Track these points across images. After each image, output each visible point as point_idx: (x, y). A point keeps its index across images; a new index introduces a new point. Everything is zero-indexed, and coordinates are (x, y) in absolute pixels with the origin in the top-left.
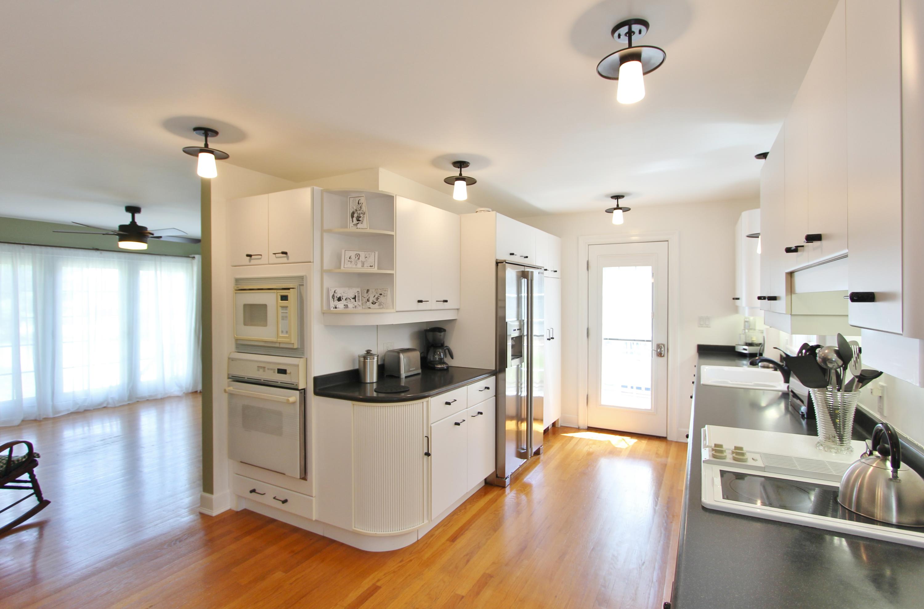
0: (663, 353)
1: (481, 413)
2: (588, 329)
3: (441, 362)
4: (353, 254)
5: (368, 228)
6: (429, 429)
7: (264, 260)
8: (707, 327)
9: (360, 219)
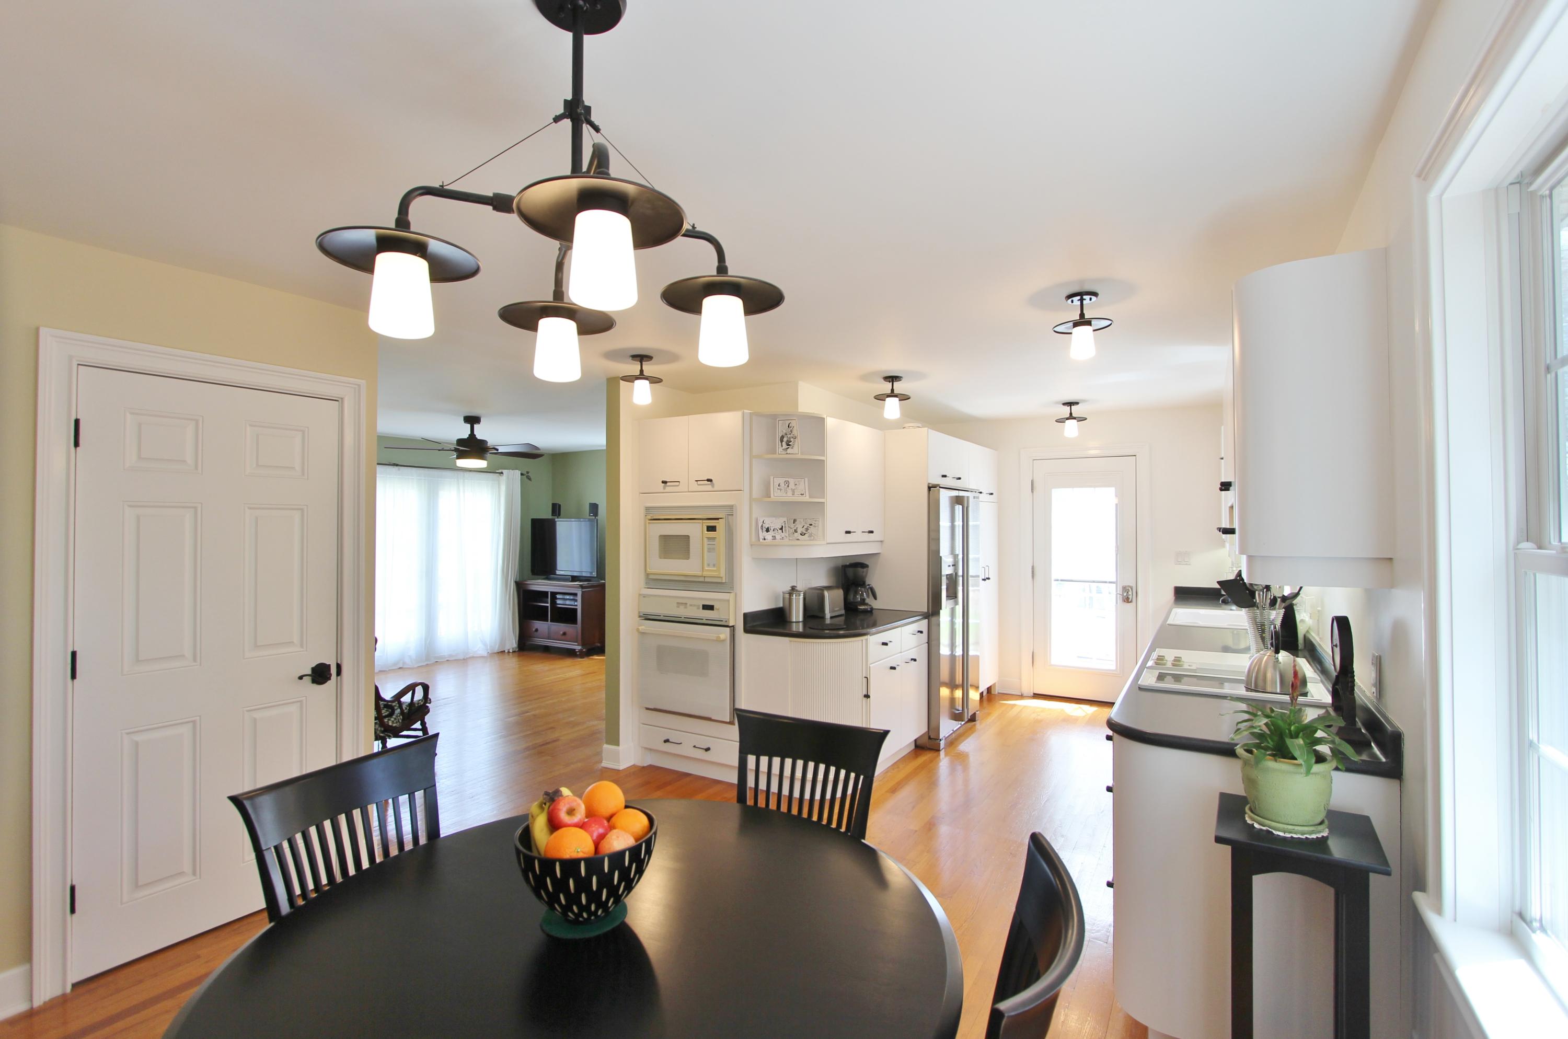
0: (1130, 597)
1: (915, 660)
2: (1033, 568)
3: (863, 602)
4: (781, 481)
5: (800, 453)
6: (868, 669)
7: (683, 487)
8: (1186, 564)
9: (790, 444)
